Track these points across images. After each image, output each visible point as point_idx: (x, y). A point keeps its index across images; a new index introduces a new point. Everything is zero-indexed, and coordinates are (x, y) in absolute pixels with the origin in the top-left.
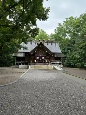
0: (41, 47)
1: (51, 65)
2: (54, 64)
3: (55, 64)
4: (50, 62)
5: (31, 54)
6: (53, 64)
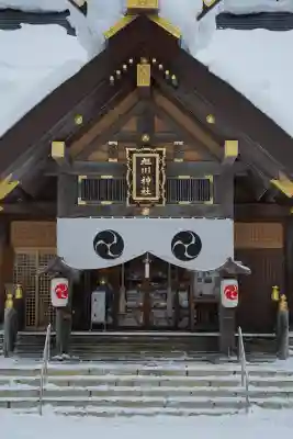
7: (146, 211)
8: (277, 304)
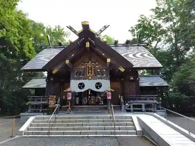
0: (88, 45)
1: (128, 111)
2: (140, 106)
3: (143, 109)
4: (126, 100)
5: (54, 72)
6: (134, 106)
7: (90, 78)
8: (120, 99)
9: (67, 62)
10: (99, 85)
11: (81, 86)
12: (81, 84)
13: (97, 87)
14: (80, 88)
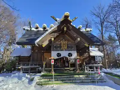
7: (64, 50)
9: (53, 39)
10: (70, 55)
11: (59, 55)
12: (58, 54)
13: (69, 56)
14: (58, 56)
